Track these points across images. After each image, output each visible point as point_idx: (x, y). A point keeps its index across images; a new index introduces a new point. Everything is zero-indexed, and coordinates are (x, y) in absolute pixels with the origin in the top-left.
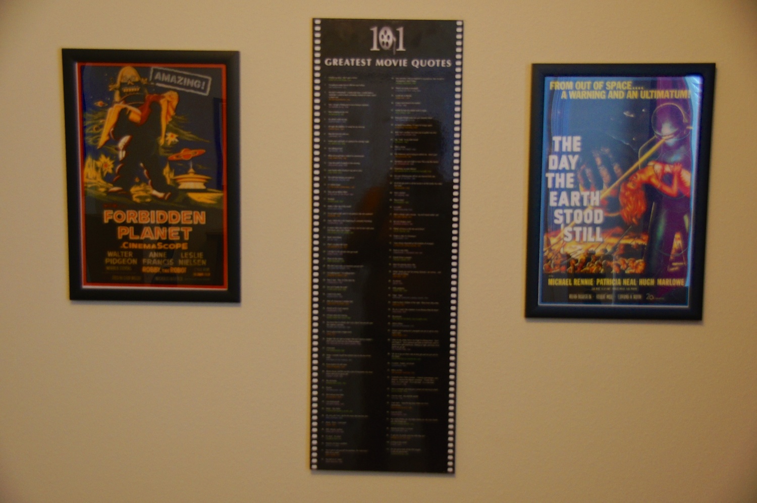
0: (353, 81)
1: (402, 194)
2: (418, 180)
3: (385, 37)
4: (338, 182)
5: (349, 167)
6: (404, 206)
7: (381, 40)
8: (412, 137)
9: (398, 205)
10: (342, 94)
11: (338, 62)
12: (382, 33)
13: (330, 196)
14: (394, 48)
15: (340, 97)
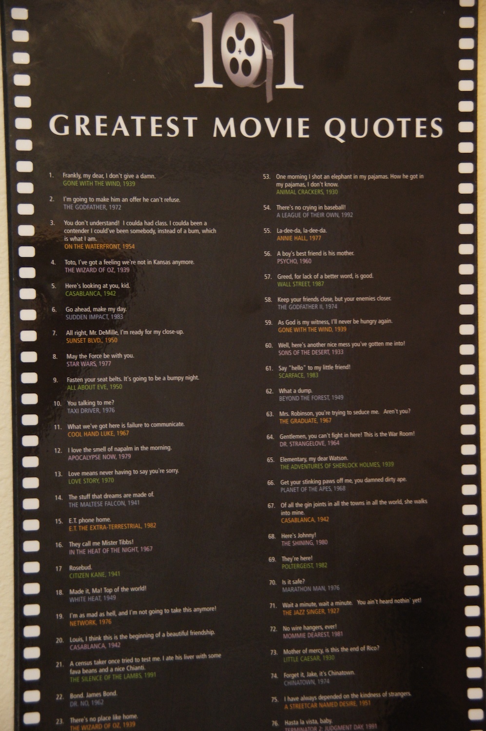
0: (142, 188)
1: (306, 538)
2: (353, 492)
3: (240, 45)
4: (103, 512)
5: (138, 460)
6: (312, 576)
7: (227, 56)
8: (331, 359)
9: (292, 574)
10: (105, 227)
11: (91, 127)
12: (229, 32)
13: (77, 560)
14: (269, 81)
15: (101, 238)
